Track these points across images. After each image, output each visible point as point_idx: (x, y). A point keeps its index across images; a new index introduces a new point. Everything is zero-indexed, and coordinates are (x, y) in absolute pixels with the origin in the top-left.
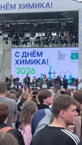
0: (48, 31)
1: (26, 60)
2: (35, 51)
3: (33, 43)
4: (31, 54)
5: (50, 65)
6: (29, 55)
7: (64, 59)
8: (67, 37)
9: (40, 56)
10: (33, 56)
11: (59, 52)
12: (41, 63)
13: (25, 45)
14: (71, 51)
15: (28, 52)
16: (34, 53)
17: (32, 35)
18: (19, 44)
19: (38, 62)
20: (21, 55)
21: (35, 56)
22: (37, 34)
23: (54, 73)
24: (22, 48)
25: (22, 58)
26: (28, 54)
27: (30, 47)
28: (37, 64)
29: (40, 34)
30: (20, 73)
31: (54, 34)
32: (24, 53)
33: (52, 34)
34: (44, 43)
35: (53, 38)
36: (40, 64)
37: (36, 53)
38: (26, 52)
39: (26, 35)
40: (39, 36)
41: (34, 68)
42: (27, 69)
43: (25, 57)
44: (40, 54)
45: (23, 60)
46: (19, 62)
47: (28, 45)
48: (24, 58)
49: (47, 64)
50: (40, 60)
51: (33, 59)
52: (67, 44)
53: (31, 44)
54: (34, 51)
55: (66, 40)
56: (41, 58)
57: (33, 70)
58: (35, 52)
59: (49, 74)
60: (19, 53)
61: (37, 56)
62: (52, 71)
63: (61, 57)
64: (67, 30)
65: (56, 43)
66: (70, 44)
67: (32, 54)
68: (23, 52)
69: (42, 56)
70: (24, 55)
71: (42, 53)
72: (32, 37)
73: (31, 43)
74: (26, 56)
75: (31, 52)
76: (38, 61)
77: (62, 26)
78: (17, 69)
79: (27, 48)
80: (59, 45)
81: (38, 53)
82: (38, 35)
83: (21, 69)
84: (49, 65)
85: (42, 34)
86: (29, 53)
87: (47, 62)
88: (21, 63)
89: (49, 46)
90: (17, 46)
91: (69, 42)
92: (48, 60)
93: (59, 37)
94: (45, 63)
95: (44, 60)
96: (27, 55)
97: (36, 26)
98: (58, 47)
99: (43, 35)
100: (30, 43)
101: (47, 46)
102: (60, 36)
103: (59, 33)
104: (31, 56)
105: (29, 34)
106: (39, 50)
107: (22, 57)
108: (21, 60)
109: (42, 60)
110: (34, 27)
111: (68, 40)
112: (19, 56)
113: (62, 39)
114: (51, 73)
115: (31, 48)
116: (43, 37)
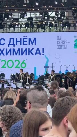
0: (44, 9)
1: (14, 50)
2: (26, 36)
3: (23, 26)
4: (21, 41)
5: (47, 56)
6: (18, 43)
7: (65, 48)
8: (70, 18)
9: (32, 44)
10: (24, 44)
11: (59, 38)
12: (34, 53)
13: (12, 28)
14: (75, 36)
15: (16, 39)
16: (25, 40)
17: (21, 15)
18: (5, 28)
19: (30, 52)
20: (7, 42)
21: (27, 44)
22: (29, 14)
23: (52, 67)
24: (9, 32)
25: (9, 46)
26: (17, 41)
27: (19, 31)
28: (29, 55)
29: (33, 13)
30: (5, 67)
31: (52, 14)
32: (12, 40)
33: (50, 13)
34: (38, 25)
35: (51, 19)
36: (33, 55)
37: (28, 40)
38: (13, 39)
39: (14, 15)
40: (31, 17)
41: (24, 61)
42: (15, 61)
43: (13, 46)
44: (32, 41)
45: (10, 50)
46: (4, 52)
47: (16, 29)
48: (11, 47)
49: (43, 55)
50: (33, 49)
51: (24, 47)
52: (69, 28)
53: (21, 28)
54: (24, 36)
55: (68, 22)
56: (35, 47)
57: (23, 63)
58: (27, 38)
59: (45, 68)
60: (4, 40)
61: (29, 44)
62: (50, 65)
63: (62, 45)
64: (69, 9)
65: (54, 26)
66: (74, 28)
67: (23, 41)
68: (10, 39)
69: (35, 44)
70: (12, 43)
71: (35, 39)
72: (22, 17)
73: (21, 25)
74: (13, 44)
75: (21, 39)
76: (30, 50)
77: (62, 3)
78: (2, 61)
79: (15, 32)
80: (58, 28)
81: (30, 39)
82: (31, 15)
83: (7, 62)
84: (45, 56)
85: (36, 13)
86: (19, 40)
87: (43, 52)
88: (7, 54)
89: (45, 30)
90: (2, 30)
91: (72, 25)
92: (43, 49)
93: (58, 18)
94: (40, 53)
95: (38, 49)
96: (15, 43)
97: (27, 3)
98: (57, 32)
99: (37, 15)
100: (19, 26)
101: (43, 30)
102: (59, 16)
103: (58, 13)
104: (21, 44)
105: (17, 14)
106: (32, 36)
107: (9, 44)
108: (6, 49)
109: (36, 50)
110: (25, 4)
111: (70, 22)
112: (4, 44)
113: (63, 21)
114: (48, 67)
115: (21, 32)
116: (37, 18)
